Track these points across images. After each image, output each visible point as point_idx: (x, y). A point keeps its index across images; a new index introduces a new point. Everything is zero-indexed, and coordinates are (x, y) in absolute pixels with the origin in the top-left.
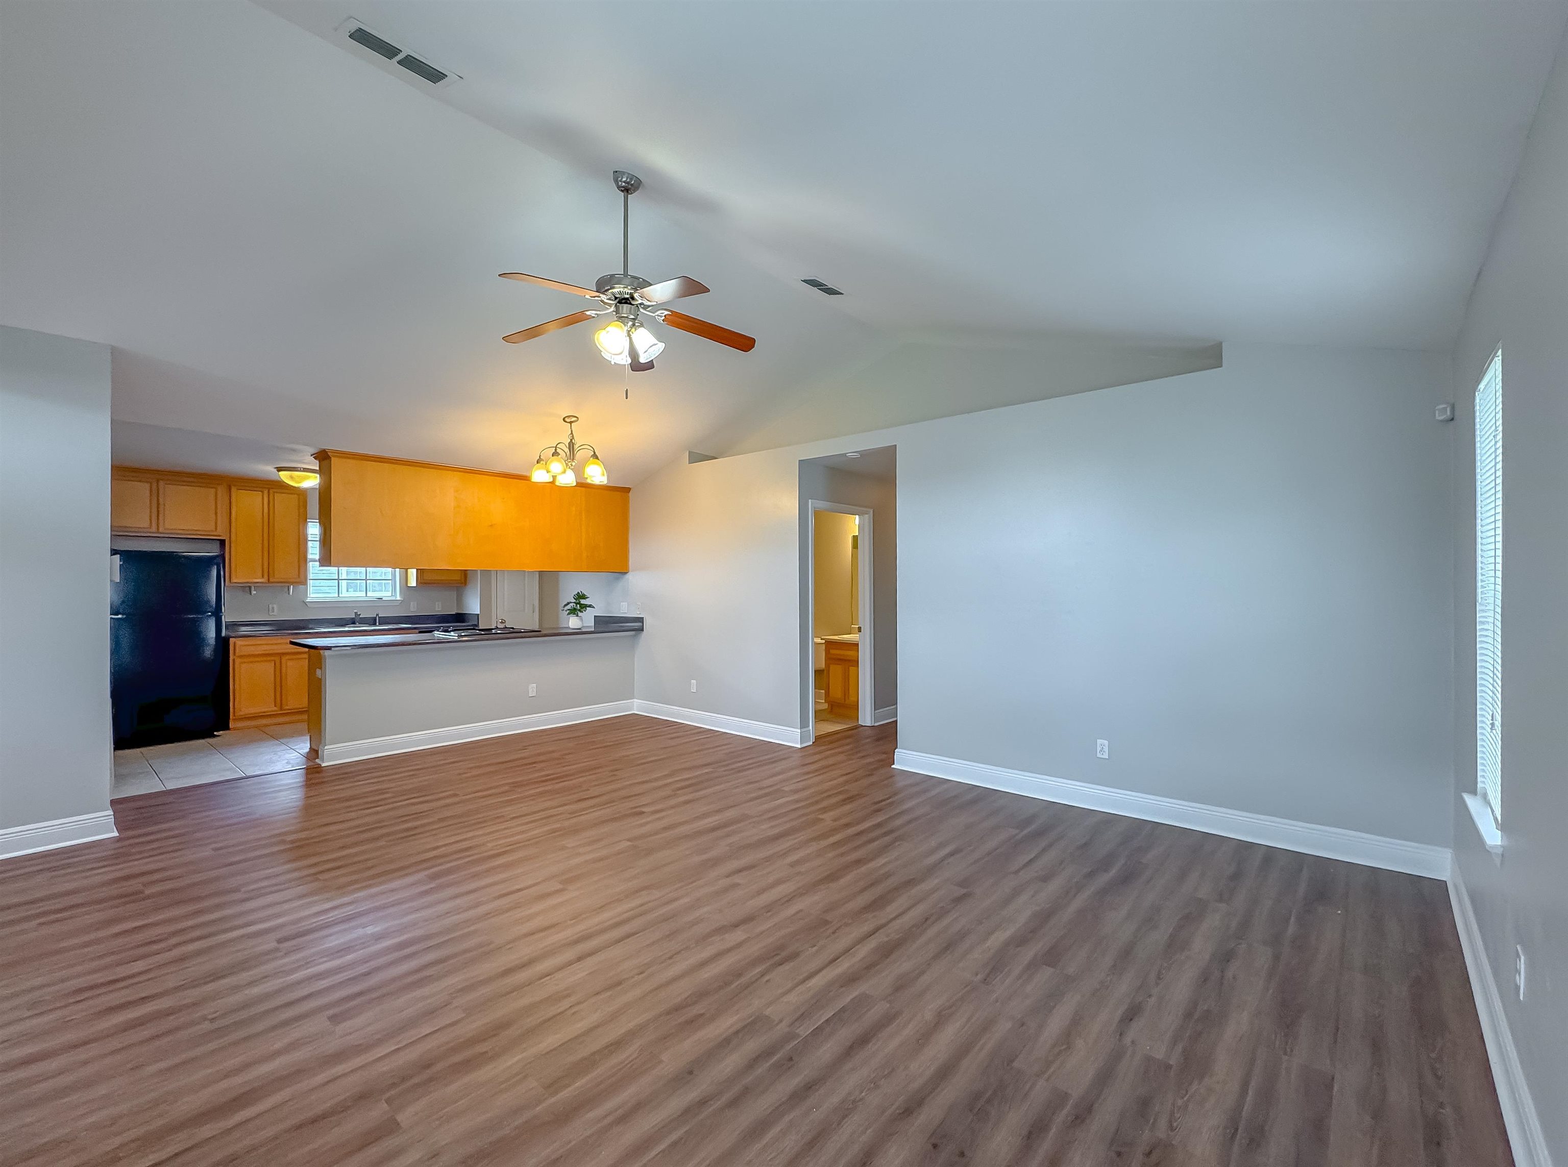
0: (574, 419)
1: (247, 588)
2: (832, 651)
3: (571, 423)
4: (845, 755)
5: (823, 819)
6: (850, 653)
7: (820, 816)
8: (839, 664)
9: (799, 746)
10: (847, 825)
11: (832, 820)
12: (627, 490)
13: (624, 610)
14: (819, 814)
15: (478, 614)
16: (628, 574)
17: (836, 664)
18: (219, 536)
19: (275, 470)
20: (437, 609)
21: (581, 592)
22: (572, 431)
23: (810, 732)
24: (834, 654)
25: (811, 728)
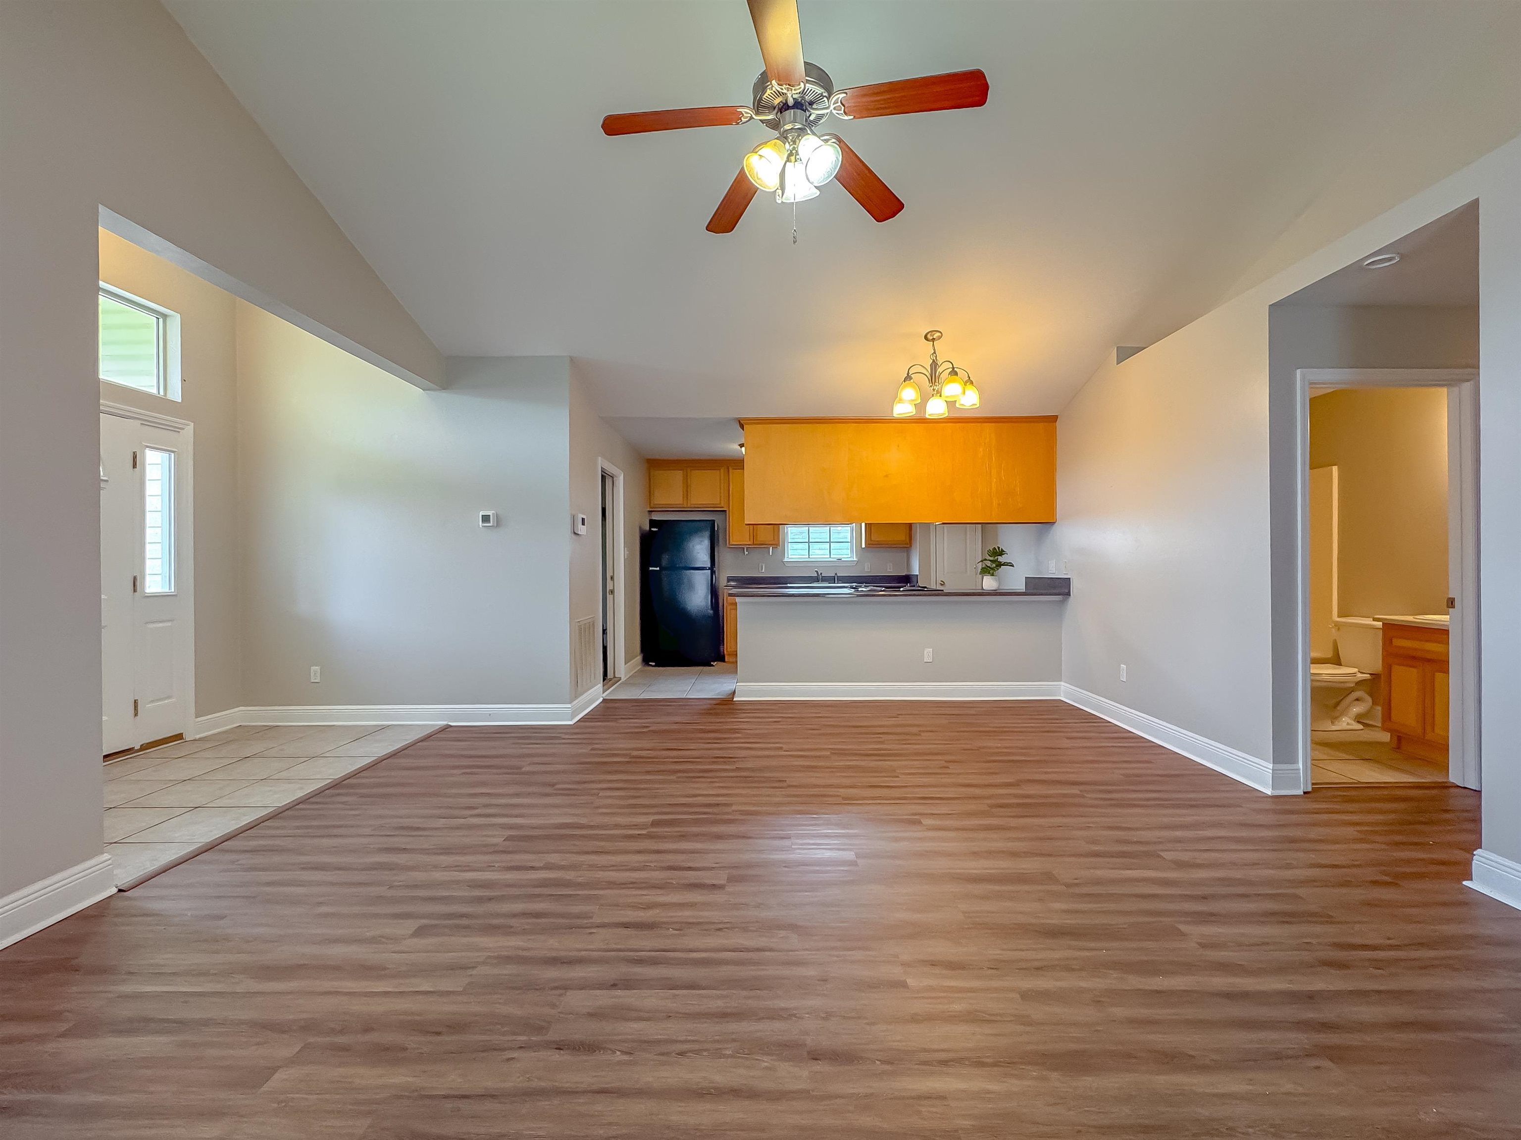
0: (937, 335)
1: (740, 549)
2: (1398, 642)
3: (933, 340)
4: (1358, 831)
5: (1183, 934)
6: (1433, 647)
7: (1182, 927)
8: (1414, 667)
9: (1269, 792)
10: (1224, 967)
11: (1199, 944)
12: (1054, 419)
13: (1053, 570)
14: (1181, 922)
15: (917, 575)
16: (1056, 524)
17: (1407, 666)
18: (722, 507)
19: (739, 447)
20: (888, 570)
21: (999, 548)
22: (934, 350)
23: (1300, 773)
24: (1399, 647)
25: (1301, 765)
